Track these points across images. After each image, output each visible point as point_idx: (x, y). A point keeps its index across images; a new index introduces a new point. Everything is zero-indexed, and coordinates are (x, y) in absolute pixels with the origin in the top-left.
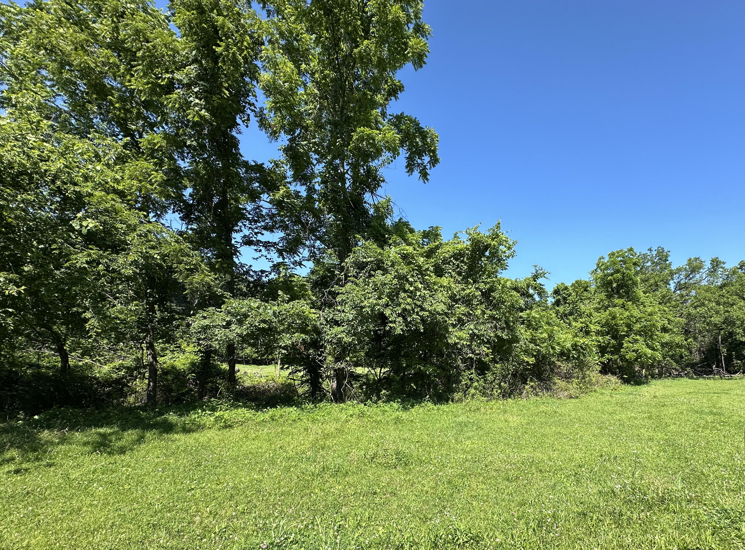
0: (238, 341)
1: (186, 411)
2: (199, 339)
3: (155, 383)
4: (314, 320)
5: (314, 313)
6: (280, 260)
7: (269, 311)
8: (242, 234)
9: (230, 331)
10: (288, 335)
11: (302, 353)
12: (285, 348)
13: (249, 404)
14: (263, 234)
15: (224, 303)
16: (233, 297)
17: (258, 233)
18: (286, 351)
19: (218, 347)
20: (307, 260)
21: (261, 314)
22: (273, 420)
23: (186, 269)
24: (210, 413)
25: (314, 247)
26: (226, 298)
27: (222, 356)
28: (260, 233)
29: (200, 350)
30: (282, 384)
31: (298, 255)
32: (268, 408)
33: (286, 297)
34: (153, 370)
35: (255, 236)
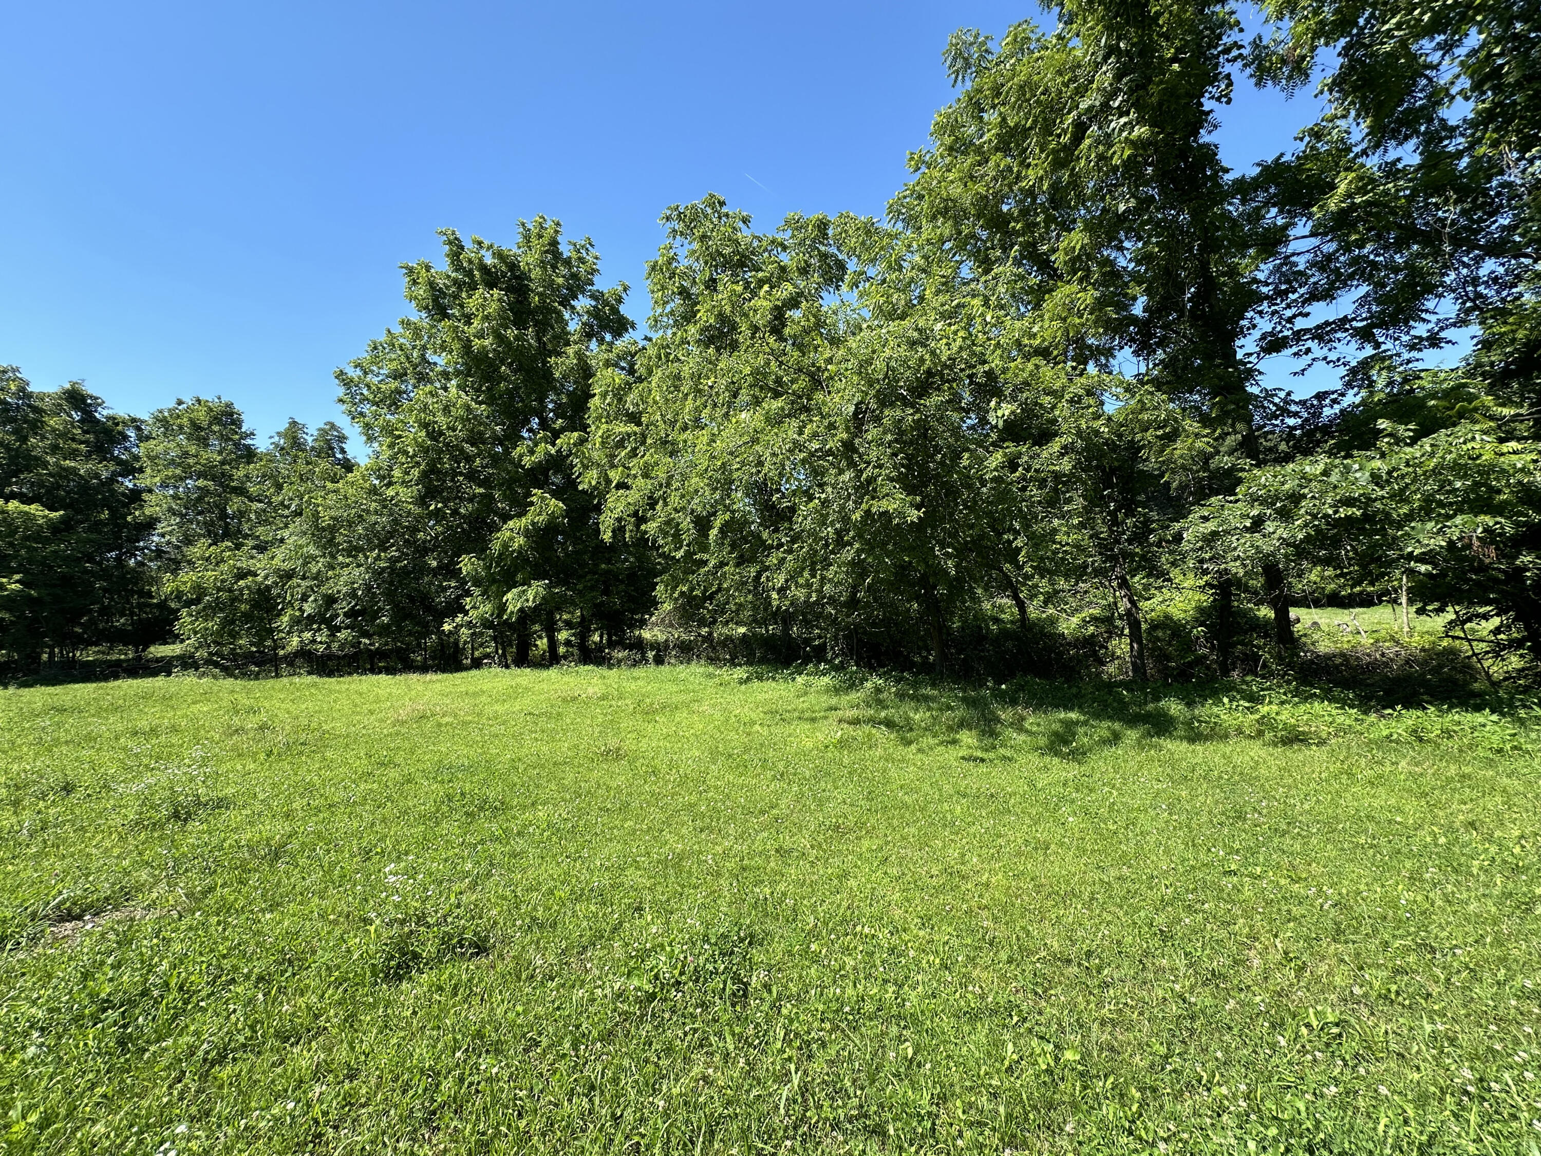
0: (1286, 556)
1: (1200, 696)
2: (1202, 561)
3: (1140, 643)
4: (1522, 470)
5: (1515, 453)
6: (1369, 351)
7: (1358, 475)
8: (1256, 334)
9: (1264, 536)
10: (1430, 525)
11: (1488, 568)
12: (1426, 558)
13: (1336, 691)
14: (1307, 315)
15: (1240, 481)
16: (1258, 466)
17: (1294, 316)
18: (1429, 568)
19: (1241, 572)
20: (1454, 325)
21: (1335, 487)
22: (1421, 740)
23: (1157, 437)
24: (1247, 705)
25: (1475, 281)
26: (1243, 470)
27: (1256, 593)
28: (1301, 314)
29: (1208, 584)
30: (1423, 650)
31: (1424, 320)
32: (1399, 707)
33: (1405, 431)
34: (1135, 625)
35: (1288, 326)
